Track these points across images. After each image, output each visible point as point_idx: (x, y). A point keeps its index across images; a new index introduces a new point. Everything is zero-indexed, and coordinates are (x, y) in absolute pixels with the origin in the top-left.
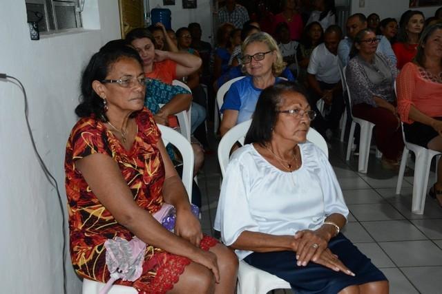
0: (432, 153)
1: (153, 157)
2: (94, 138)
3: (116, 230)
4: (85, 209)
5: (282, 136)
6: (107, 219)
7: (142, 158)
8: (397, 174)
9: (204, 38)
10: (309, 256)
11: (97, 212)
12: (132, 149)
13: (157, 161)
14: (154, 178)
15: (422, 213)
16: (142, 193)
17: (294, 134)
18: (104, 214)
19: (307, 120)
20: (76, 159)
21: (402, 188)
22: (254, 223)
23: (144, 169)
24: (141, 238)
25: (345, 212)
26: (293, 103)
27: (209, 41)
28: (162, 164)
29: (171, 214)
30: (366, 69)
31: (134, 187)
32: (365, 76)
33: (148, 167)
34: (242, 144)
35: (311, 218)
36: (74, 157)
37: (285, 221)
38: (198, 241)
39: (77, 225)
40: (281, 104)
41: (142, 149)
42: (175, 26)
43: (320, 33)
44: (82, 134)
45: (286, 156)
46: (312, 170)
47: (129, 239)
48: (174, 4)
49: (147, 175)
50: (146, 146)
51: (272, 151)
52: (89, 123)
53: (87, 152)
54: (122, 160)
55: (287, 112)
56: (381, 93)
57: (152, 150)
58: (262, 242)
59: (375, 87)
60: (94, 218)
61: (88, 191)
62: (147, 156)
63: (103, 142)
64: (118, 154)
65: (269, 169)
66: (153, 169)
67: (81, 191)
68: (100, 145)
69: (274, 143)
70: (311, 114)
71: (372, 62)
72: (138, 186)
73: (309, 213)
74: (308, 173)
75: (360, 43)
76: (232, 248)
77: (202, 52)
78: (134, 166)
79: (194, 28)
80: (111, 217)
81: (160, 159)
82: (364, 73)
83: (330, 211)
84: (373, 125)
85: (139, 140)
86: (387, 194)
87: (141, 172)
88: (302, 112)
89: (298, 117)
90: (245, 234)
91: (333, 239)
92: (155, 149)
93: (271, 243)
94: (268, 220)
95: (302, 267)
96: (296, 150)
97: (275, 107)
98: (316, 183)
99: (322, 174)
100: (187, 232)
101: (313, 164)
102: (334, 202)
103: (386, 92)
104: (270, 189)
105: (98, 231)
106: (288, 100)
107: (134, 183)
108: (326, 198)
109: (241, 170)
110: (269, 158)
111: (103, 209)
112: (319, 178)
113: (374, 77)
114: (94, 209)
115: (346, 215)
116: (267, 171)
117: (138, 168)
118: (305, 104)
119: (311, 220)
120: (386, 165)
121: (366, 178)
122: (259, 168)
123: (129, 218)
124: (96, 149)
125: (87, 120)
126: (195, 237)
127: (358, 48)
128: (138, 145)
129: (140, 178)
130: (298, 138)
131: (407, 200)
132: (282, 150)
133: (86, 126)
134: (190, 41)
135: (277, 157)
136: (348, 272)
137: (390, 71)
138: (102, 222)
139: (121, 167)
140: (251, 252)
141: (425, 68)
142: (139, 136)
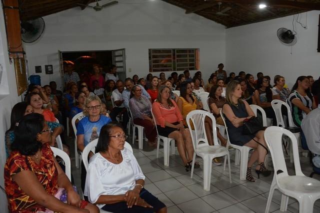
0: (170, 139)
1: (51, 166)
2: (22, 163)
3: (37, 206)
4: (18, 199)
5: (113, 147)
6: (31, 202)
7: (46, 167)
8: (156, 148)
9: (58, 88)
10: (133, 203)
11: (25, 199)
12: (40, 164)
13: (54, 168)
14: (53, 176)
15: (168, 165)
16: (49, 186)
17: (118, 146)
18: (29, 199)
19: (123, 139)
20: (12, 175)
21: (159, 154)
22: (105, 191)
23: (48, 173)
24: (51, 209)
25: (144, 178)
26: (117, 132)
27: (60, 90)
28: (56, 168)
29: (64, 193)
30: (138, 103)
31: (44, 184)
32: (138, 106)
33: (50, 171)
34: (94, 153)
35: (130, 184)
36: (11, 174)
37: (119, 188)
38: (80, 205)
39: (14, 207)
40: (111, 133)
41: (45, 162)
42: (43, 84)
43: (114, 85)
44: (15, 161)
45: (116, 157)
46: (128, 161)
47: (44, 210)
48: (41, 72)
49: (50, 176)
50: (47, 161)
51: (109, 155)
52: (18, 154)
53: (18, 170)
54: (37, 170)
55: (115, 136)
56: (145, 113)
57: (50, 162)
58: (110, 200)
59: (142, 111)
60: (24, 202)
61: (19, 189)
62: (48, 166)
63: (27, 164)
64: (34, 168)
65: (109, 164)
66: (52, 172)
67: (15, 190)
68: (25, 166)
69: (109, 151)
70: (125, 137)
71: (140, 100)
72: (46, 183)
73: (129, 182)
74: (126, 163)
75: (134, 91)
76: (95, 204)
77: (57, 95)
78: (42, 172)
79: (53, 84)
80: (33, 201)
81: (55, 166)
82: (137, 104)
83: (137, 178)
84: (143, 128)
85: (43, 158)
86: (153, 158)
87: (47, 175)
88: (121, 136)
89: (120, 138)
90: (102, 196)
91: (141, 192)
92: (52, 161)
93: (114, 199)
94: (111, 188)
95: (130, 208)
96: (119, 153)
97: (108, 134)
98: (130, 167)
99: (131, 162)
100: (74, 201)
101: (128, 158)
102: (138, 174)
103: (147, 113)
104: (111, 173)
105: (26, 209)
106: (115, 131)
107: (44, 182)
108: (135, 173)
109: (96, 167)
110: (108, 158)
111: (28, 197)
112: (131, 164)
113: (142, 106)
114: (23, 198)
115: (144, 179)
116: (108, 165)
117: (45, 173)
118: (123, 132)
119: (130, 185)
120: (150, 144)
121: (143, 152)
122: (104, 164)
123: (44, 201)
124: (23, 168)
125: (16, 153)
126: (78, 203)
127: (134, 93)
128: (43, 161)
129: (47, 178)
130: (120, 148)
131: (161, 160)
132: (114, 154)
133: (16, 157)
134: (51, 91)
135: (111, 158)
136: (151, 206)
137: (148, 103)
138: (28, 204)
139: (37, 174)
140: (105, 205)
141: (162, 103)
142: (43, 156)
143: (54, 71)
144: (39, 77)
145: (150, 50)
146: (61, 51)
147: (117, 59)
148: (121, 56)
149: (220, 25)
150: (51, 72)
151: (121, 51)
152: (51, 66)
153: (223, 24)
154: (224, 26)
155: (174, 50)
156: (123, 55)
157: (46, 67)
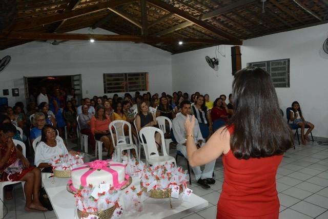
48: (8, 95)
76: (38, 167)
90: (41, 164)
140: (44, 168)
143: (20, 94)
144: (6, 99)
145: (104, 75)
146: (26, 76)
147: (76, 83)
148: (78, 80)
149: (166, 51)
150: (18, 95)
151: (78, 77)
152: (18, 89)
153: (168, 51)
154: (170, 53)
155: (126, 74)
156: (80, 80)
157: (13, 90)
